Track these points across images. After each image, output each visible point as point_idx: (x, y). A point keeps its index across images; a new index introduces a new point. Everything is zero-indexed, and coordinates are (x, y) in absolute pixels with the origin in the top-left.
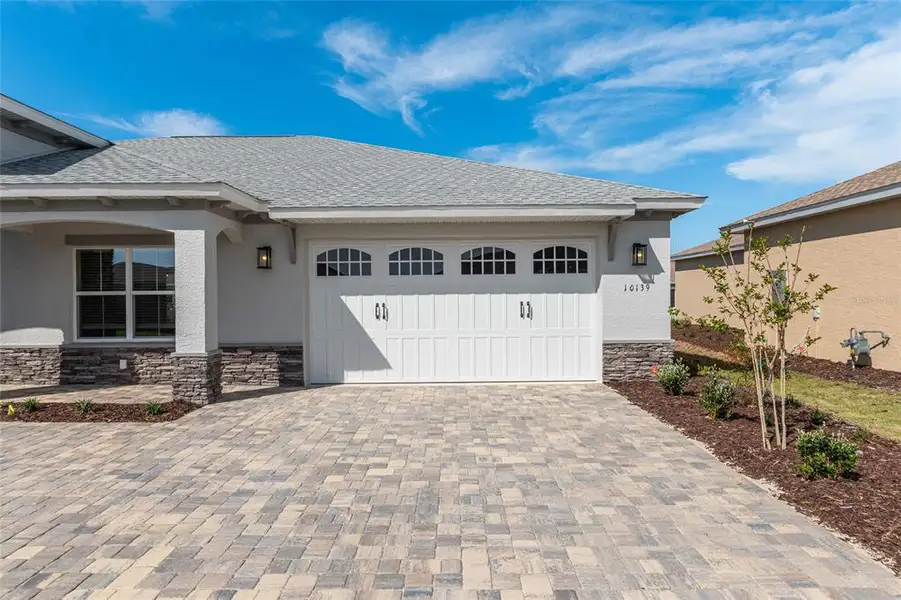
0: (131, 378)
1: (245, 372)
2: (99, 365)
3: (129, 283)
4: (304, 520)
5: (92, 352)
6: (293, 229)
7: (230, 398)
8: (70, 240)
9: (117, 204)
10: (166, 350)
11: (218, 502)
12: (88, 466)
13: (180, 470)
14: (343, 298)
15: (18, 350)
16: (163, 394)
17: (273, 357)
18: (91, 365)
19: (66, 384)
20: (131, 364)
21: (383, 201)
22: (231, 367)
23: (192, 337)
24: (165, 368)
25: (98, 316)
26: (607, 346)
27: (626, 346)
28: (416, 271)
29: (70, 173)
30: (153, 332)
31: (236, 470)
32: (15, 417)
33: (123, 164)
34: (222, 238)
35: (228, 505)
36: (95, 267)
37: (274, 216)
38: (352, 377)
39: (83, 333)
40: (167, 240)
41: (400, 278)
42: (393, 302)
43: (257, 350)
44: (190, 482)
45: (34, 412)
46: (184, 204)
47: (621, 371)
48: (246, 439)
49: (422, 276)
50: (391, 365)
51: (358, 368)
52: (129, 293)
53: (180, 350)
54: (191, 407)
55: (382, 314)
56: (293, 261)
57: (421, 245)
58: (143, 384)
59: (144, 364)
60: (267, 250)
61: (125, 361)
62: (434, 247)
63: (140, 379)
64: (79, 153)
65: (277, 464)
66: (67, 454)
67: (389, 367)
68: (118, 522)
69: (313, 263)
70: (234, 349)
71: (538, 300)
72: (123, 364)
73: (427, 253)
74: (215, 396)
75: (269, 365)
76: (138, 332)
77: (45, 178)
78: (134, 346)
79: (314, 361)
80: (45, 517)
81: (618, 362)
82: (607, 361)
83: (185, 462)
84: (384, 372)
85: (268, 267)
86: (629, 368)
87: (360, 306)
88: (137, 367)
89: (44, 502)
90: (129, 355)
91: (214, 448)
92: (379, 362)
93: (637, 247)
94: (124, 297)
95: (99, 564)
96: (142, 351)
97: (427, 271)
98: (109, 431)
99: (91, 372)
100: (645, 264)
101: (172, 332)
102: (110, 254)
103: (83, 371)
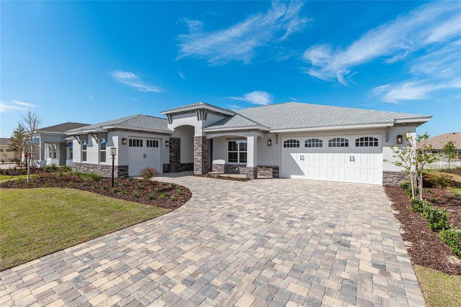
0: (238, 173)
1: (264, 173)
2: (232, 169)
3: (238, 150)
4: (263, 199)
5: (231, 166)
6: (277, 135)
7: (259, 179)
8: (227, 139)
9: (235, 131)
10: (245, 166)
11: (249, 194)
12: (228, 187)
13: (244, 189)
14: (291, 154)
15: (217, 164)
16: (244, 176)
17: (271, 169)
19: (225, 173)
21: (302, 126)
22: (261, 171)
23: (251, 163)
25: (232, 157)
26: (384, 172)
27: (393, 173)
28: (313, 146)
29: (227, 125)
30: (243, 162)
31: (255, 191)
32: (216, 178)
33: (238, 121)
34: (259, 138)
35: (251, 195)
36: (232, 145)
37: (271, 132)
38: (293, 177)
39: (229, 161)
40: (246, 139)
41: (308, 148)
42: (306, 155)
43: (268, 167)
44: (245, 191)
45: (219, 177)
46: (249, 130)
47: (390, 182)
48: (259, 187)
49: (319, 147)
50: (305, 174)
51: (295, 174)
52: (239, 152)
53: (248, 166)
54: (250, 179)
55: (302, 159)
56: (277, 144)
57: (315, 138)
59: (241, 169)
60: (270, 141)
62: (319, 138)
63: (240, 173)
64: (229, 118)
65: (263, 191)
66: (225, 184)
67: (304, 175)
68: (232, 194)
69: (283, 144)
70: (262, 167)
71: (357, 156)
72: (237, 169)
73: (317, 140)
74: (256, 178)
75: (270, 171)
76: (241, 162)
77: (222, 126)
78: (239, 165)
79: (282, 171)
80: (221, 192)
81: (389, 179)
82: (384, 178)
83: (245, 188)
84: (303, 176)
85: (270, 145)
86: (395, 182)
87: (296, 156)
89: (221, 190)
90: (238, 167)
91: (252, 187)
92: (302, 173)
93: (399, 136)
94: (237, 153)
95: (228, 198)
96: (241, 166)
97: (317, 146)
98: (233, 182)
99: (230, 170)
100: (401, 143)
101: (246, 162)
102: (235, 142)
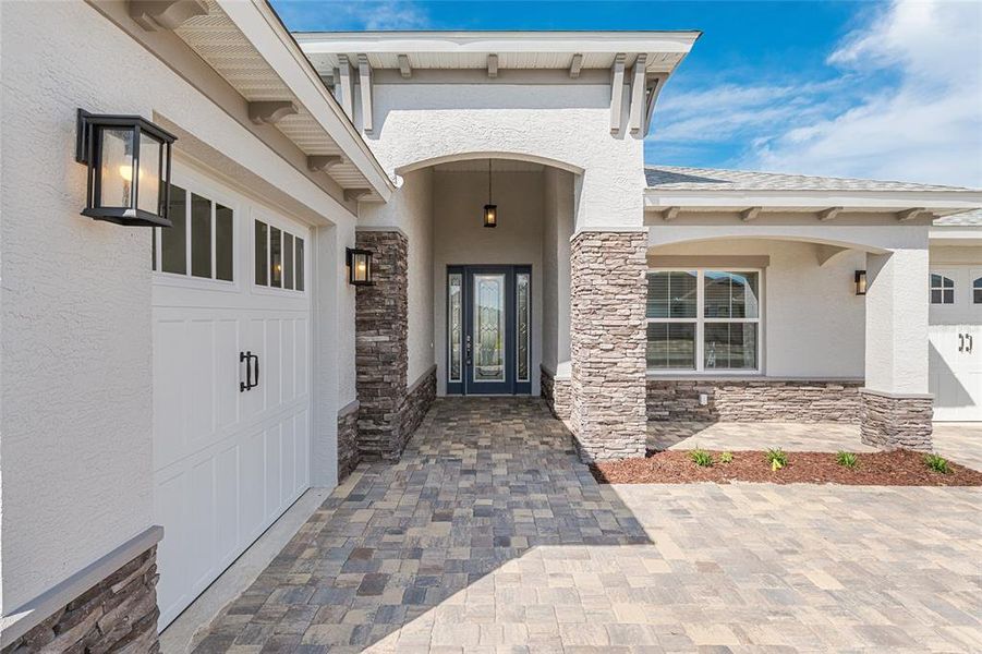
1: (834, 409)
2: (674, 400)
18: (666, 399)
20: (711, 399)
22: (820, 403)
24: (746, 404)
39: (653, 364)
42: (979, 333)
50: (975, 401)
51: (938, 405)
55: (965, 346)
58: (724, 421)
59: (723, 399)
61: (706, 396)
63: (719, 415)
67: (973, 404)
70: (823, 384)
72: (704, 400)
78: (713, 379)
87: (941, 337)
88: (716, 402)
90: (709, 389)
92: (965, 399)
94: (694, 324)
96: (721, 386)
99: (665, 407)
103: (657, 406)
